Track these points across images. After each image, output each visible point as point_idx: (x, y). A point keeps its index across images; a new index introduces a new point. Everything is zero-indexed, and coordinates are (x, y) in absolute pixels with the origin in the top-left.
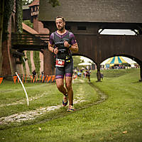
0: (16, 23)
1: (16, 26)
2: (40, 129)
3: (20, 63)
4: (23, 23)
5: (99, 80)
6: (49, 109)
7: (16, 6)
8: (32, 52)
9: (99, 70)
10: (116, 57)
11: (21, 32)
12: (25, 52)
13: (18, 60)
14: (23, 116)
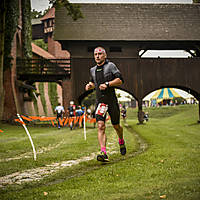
0: (23, 44)
1: (23, 48)
2: (46, 194)
3: (30, 101)
4: (32, 44)
5: (141, 122)
6: (65, 164)
7: (23, 20)
8: (46, 85)
9: (140, 108)
10: (166, 90)
11: (31, 56)
12: (37, 84)
13: (26, 95)
14: (26, 175)
